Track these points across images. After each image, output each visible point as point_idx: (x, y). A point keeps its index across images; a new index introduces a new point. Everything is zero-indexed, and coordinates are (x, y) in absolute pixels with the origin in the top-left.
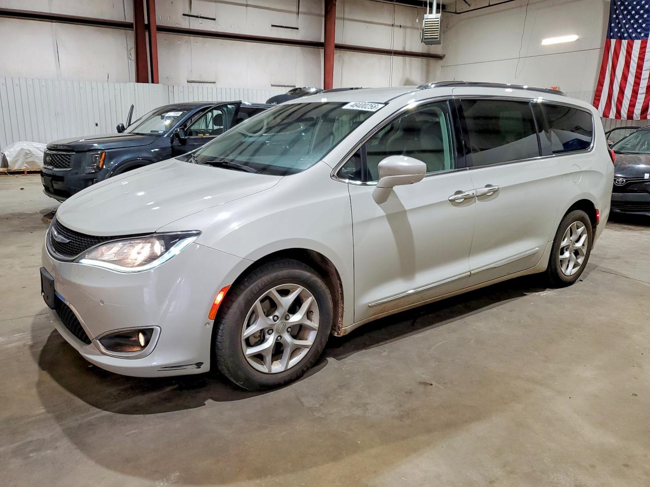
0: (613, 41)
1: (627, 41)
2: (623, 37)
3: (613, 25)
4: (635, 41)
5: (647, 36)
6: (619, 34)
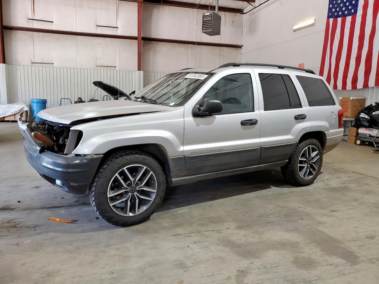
0: (331, 20)
1: (341, 18)
2: (338, 16)
3: (331, 6)
4: (347, 17)
5: (356, 11)
6: (336, 14)
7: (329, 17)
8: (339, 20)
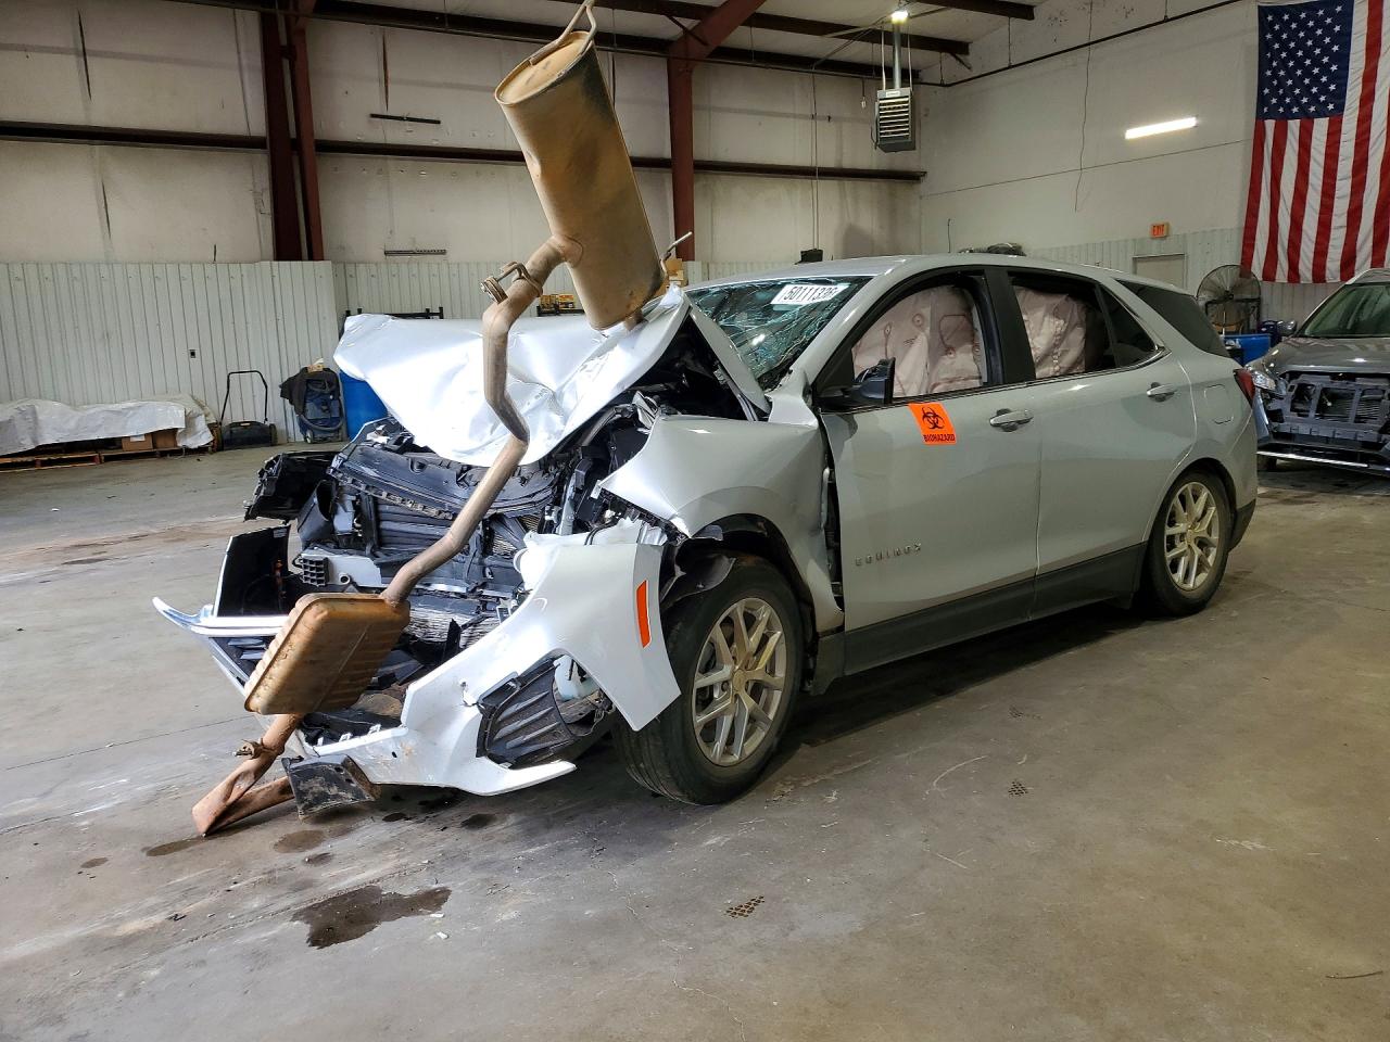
0: (1270, 124)
1: (1297, 122)
2: (1289, 116)
3: (1266, 91)
4: (1315, 120)
5: (1340, 108)
6: (1281, 110)
7: (1261, 118)
8: (1294, 126)
